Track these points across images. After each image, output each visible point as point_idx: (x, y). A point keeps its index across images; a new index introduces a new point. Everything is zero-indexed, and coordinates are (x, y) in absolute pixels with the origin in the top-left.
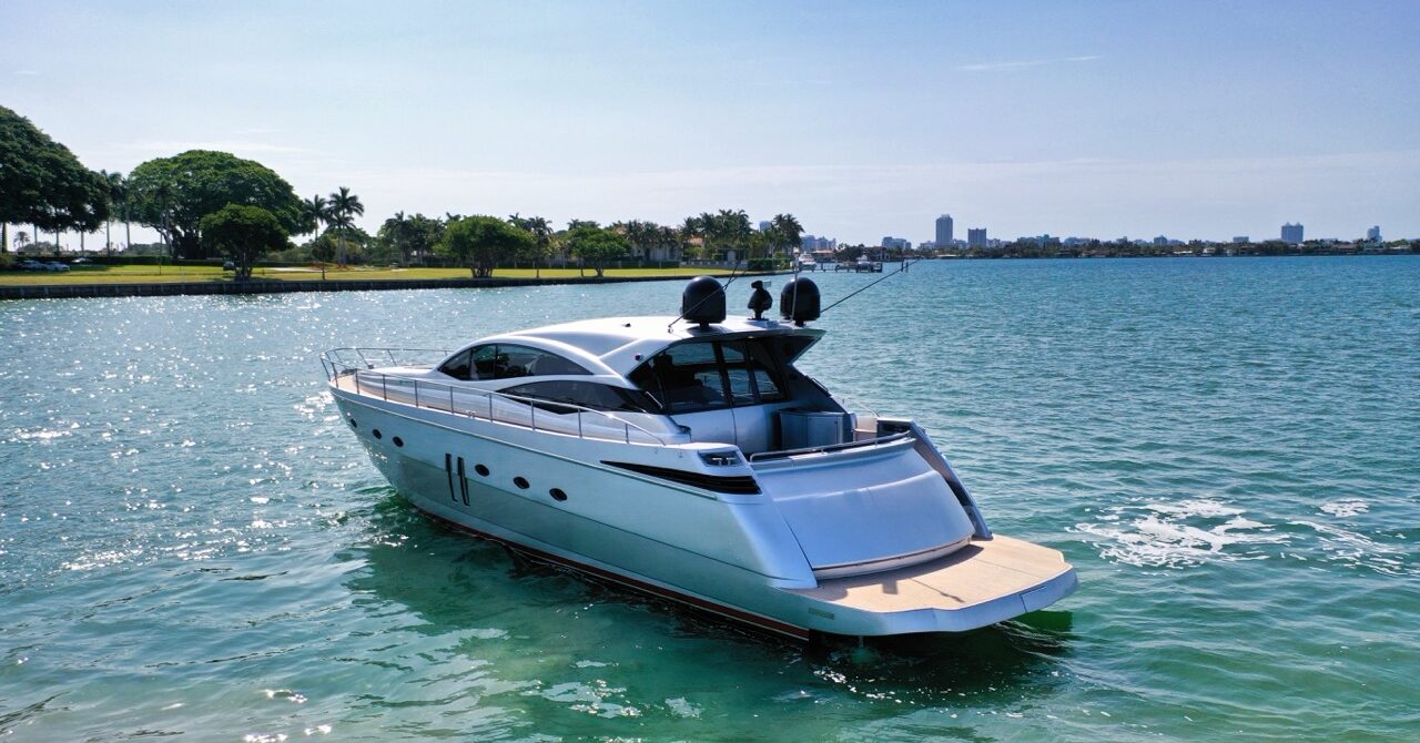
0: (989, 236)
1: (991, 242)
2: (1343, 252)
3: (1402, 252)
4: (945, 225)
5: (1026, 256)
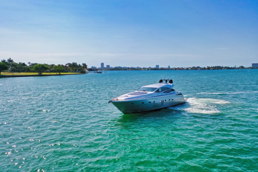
0: (110, 66)
1: (110, 67)
2: (166, 70)
3: (174, 70)
4: (102, 64)
5: (118, 70)
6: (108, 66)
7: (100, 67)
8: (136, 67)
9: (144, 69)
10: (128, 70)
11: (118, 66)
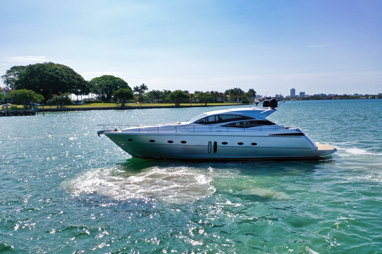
0: (306, 94)
4: (293, 91)
5: (317, 99)
6: (302, 94)
7: (290, 95)
8: (352, 94)
9: (367, 96)
10: (335, 99)
11: (319, 94)
